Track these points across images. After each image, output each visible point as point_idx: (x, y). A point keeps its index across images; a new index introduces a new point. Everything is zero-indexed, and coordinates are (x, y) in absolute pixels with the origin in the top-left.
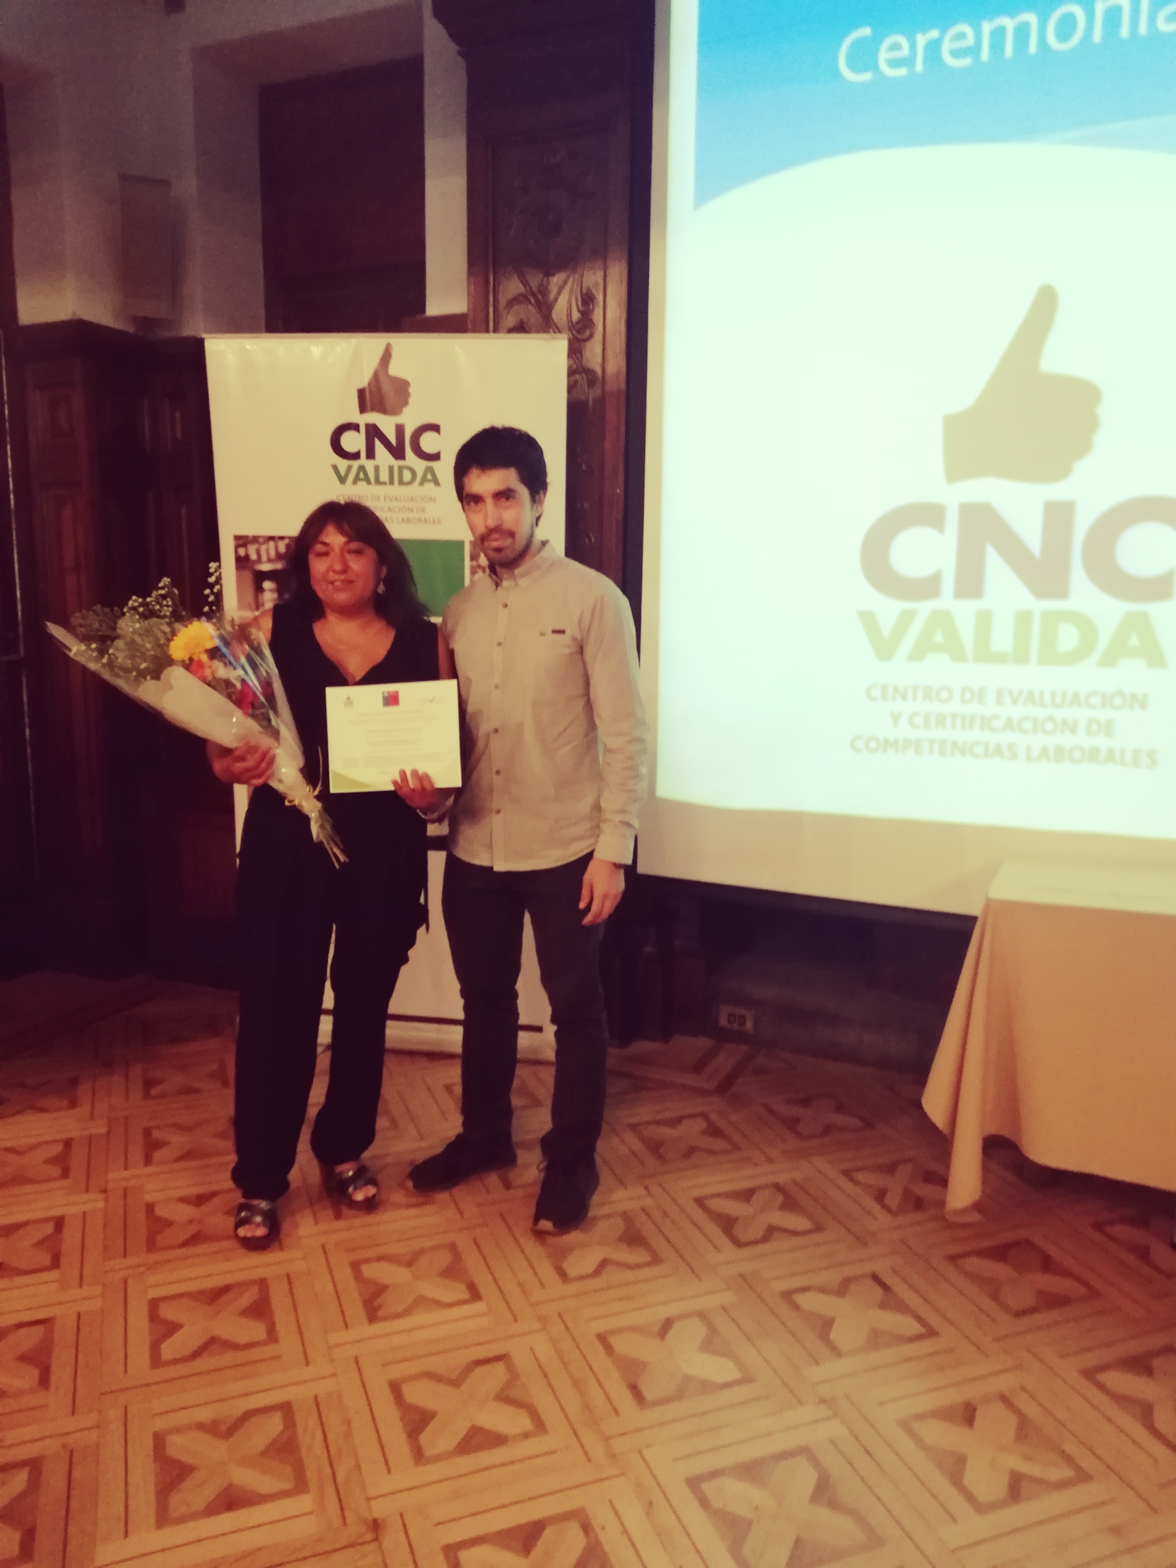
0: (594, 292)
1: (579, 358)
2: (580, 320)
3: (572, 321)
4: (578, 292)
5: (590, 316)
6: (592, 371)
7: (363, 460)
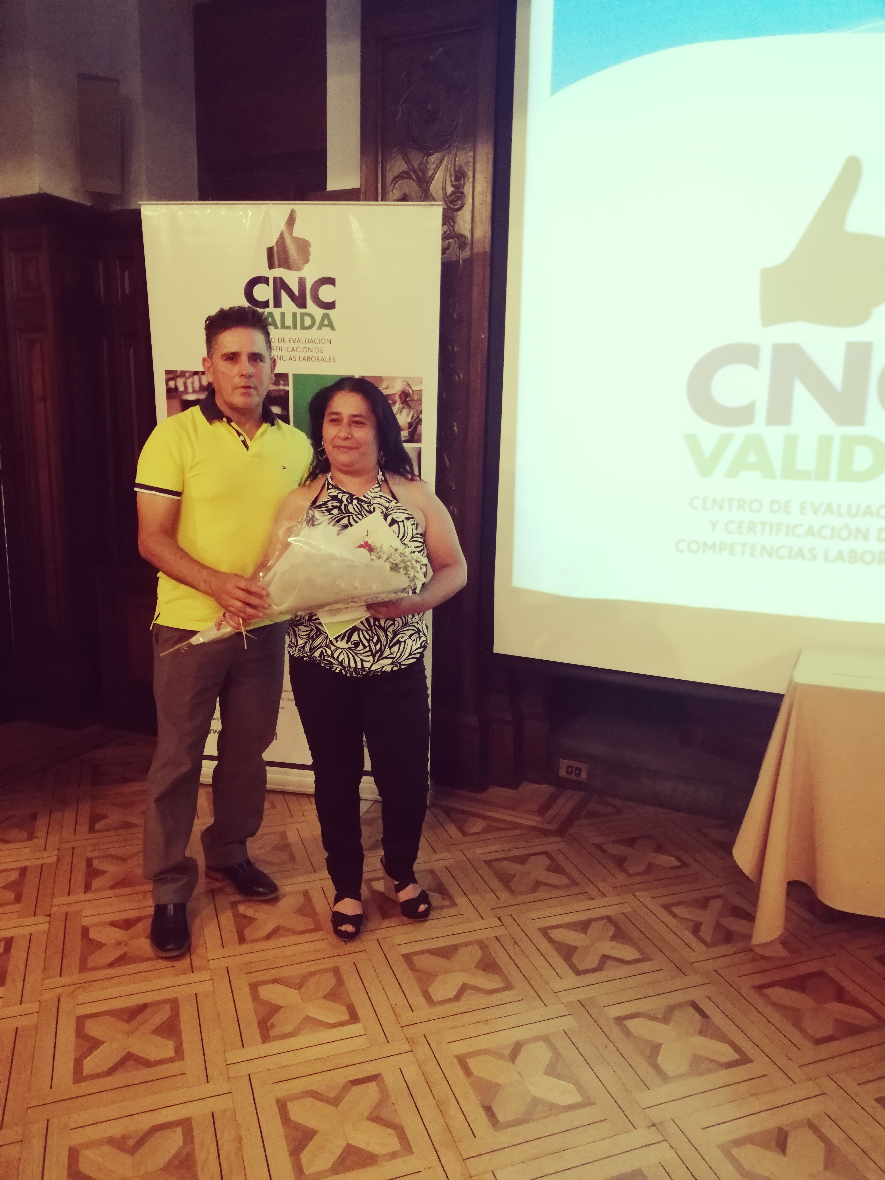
0: (465, 168)
1: (452, 223)
2: (453, 193)
3: (446, 193)
4: (452, 169)
5: (461, 190)
6: (462, 236)
7: (271, 308)
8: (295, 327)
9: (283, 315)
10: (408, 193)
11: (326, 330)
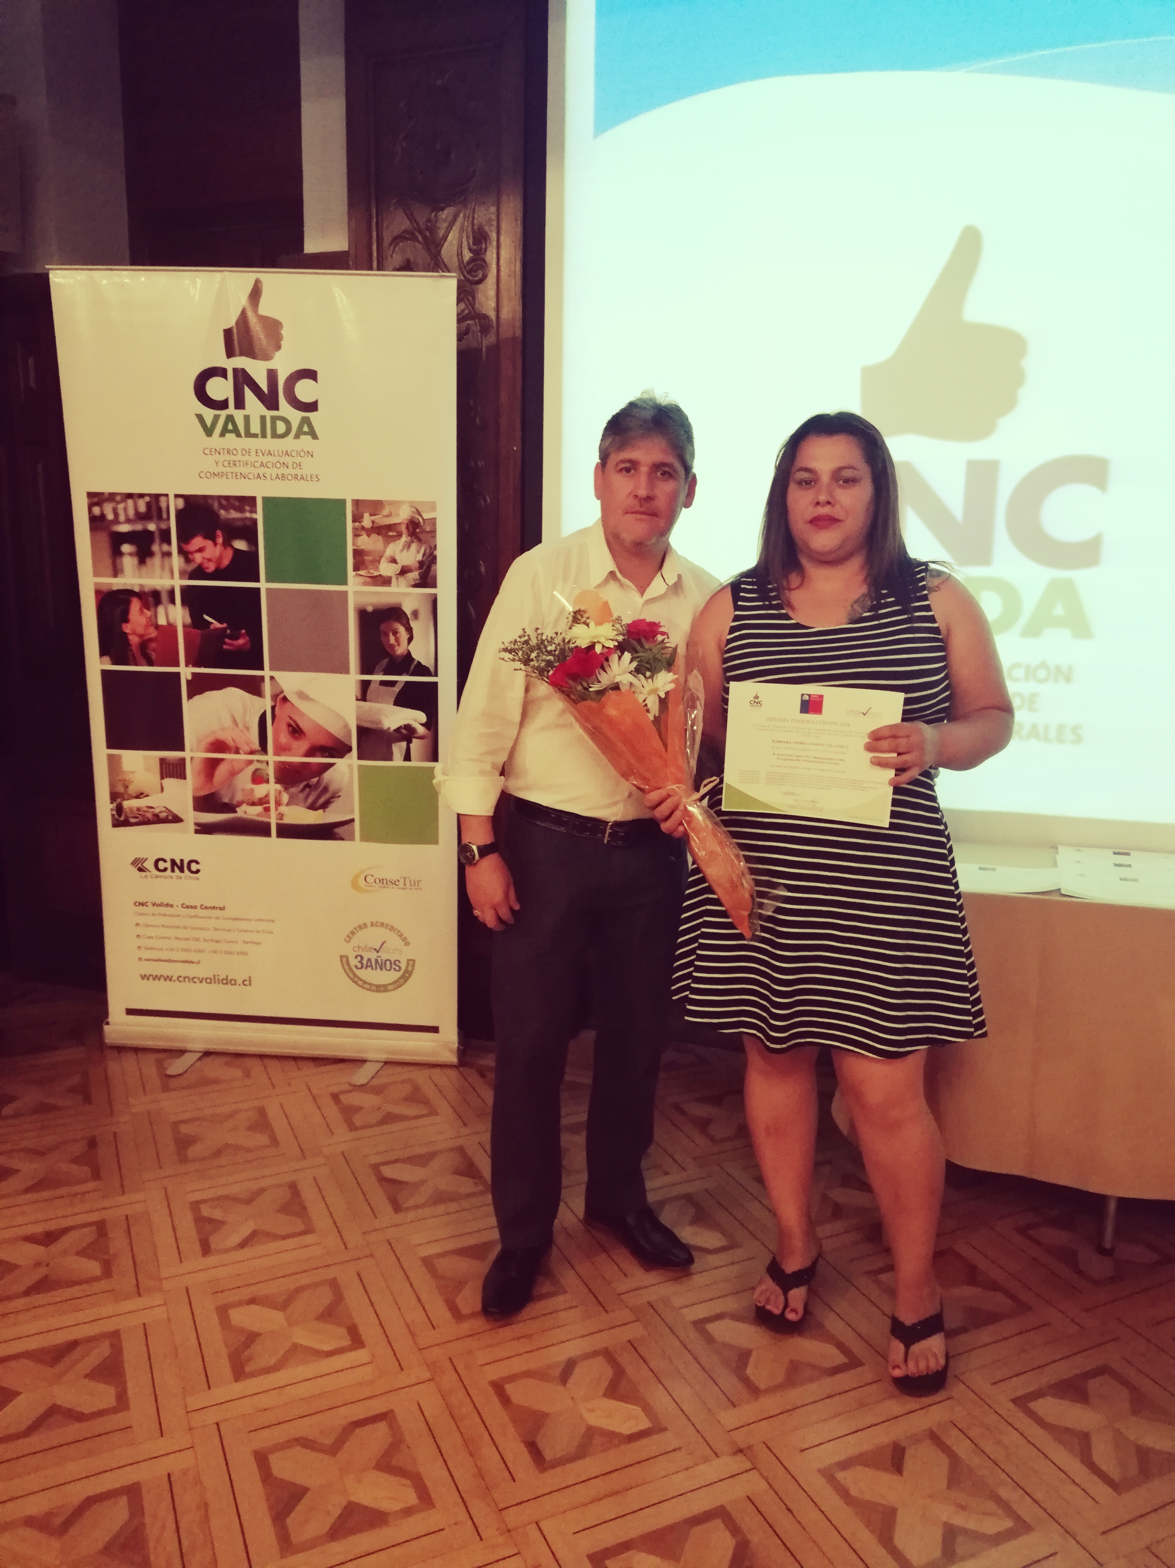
0: (486, 228)
1: (470, 301)
2: (472, 260)
3: (463, 261)
4: (470, 229)
5: (482, 256)
6: (485, 317)
7: (231, 410)
8: (264, 435)
9: (247, 419)
10: (412, 260)
11: (306, 439)
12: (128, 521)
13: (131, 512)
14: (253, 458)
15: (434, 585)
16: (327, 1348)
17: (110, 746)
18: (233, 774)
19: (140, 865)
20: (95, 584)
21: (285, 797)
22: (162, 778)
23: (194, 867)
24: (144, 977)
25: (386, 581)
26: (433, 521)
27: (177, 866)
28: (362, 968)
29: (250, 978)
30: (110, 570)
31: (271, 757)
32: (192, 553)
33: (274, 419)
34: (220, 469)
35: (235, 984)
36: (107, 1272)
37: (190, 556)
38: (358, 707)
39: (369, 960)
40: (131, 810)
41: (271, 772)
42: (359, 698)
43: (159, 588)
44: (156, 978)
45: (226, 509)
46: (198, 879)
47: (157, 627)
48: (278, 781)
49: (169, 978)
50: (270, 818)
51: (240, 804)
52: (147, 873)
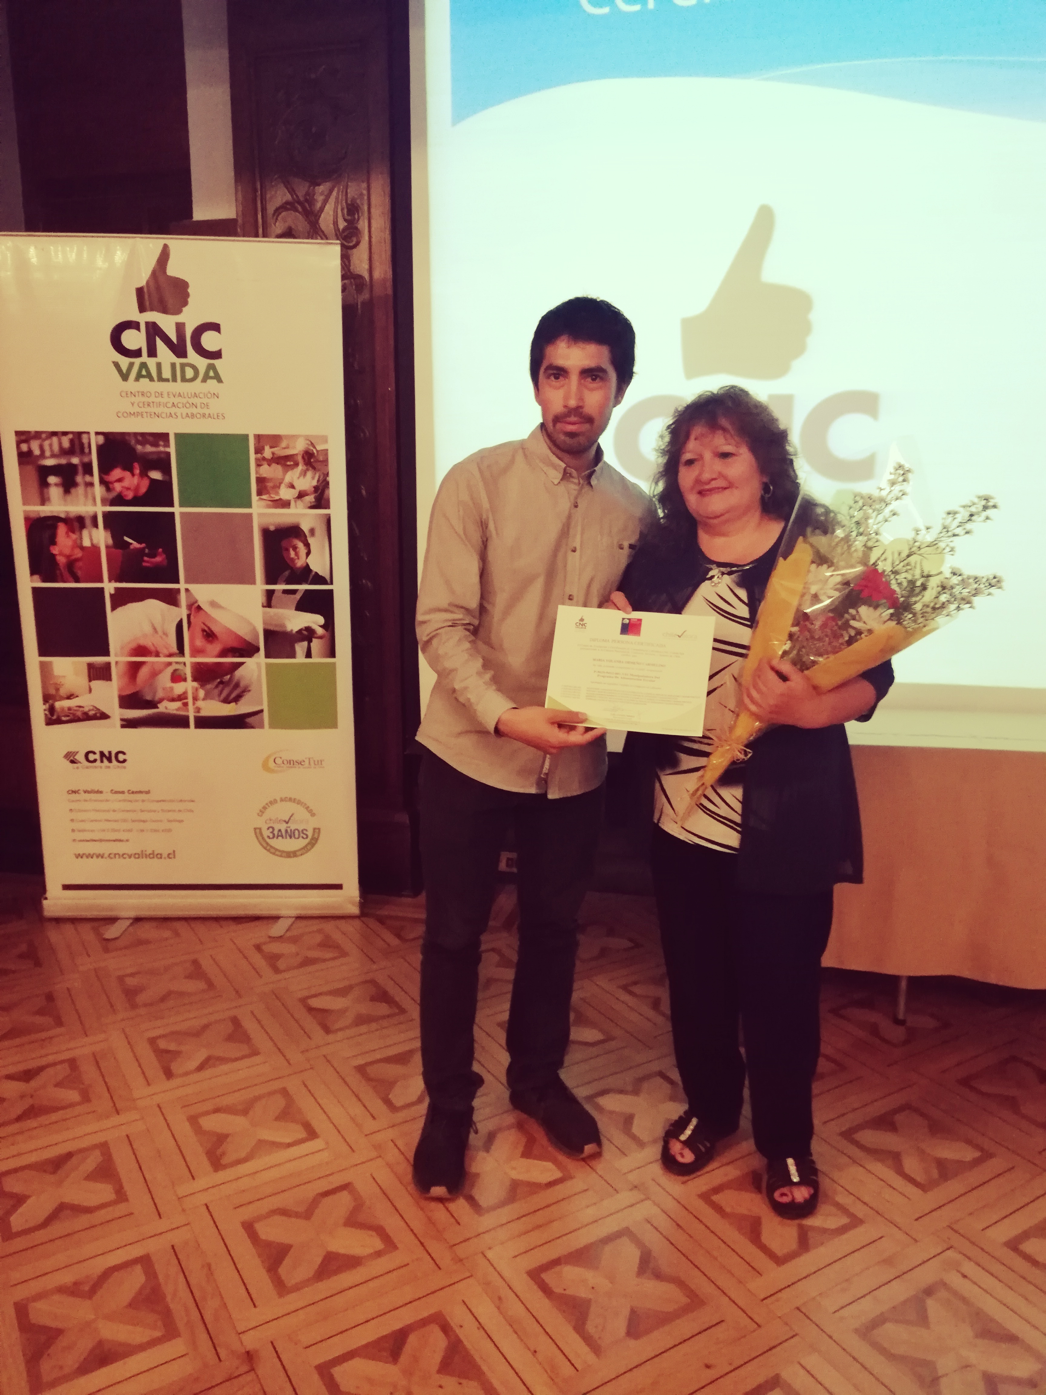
0: (358, 201)
1: (351, 264)
2: (345, 229)
3: (339, 230)
4: (344, 201)
5: (356, 225)
6: (360, 277)
7: (144, 357)
8: (174, 380)
9: (159, 366)
10: (293, 227)
11: (212, 383)
12: (53, 456)
13: (56, 448)
14: (165, 399)
15: (328, 506)
16: (288, 1140)
17: (42, 652)
18: (155, 674)
19: (72, 758)
20: (25, 512)
21: (201, 693)
22: (90, 681)
23: (121, 757)
24: (79, 856)
25: (285, 504)
26: (326, 452)
27: (106, 757)
28: (274, 837)
29: (174, 851)
30: (38, 500)
31: (188, 659)
32: (112, 483)
33: (183, 366)
34: (136, 409)
35: (161, 858)
36: (86, 1098)
37: (111, 486)
38: (264, 613)
39: (280, 830)
40: (63, 709)
41: (188, 672)
42: (265, 604)
43: (83, 514)
44: (90, 856)
45: (143, 444)
46: (125, 768)
47: (82, 548)
48: (195, 679)
49: (100, 856)
50: (188, 711)
51: (161, 701)
52: (78, 765)
